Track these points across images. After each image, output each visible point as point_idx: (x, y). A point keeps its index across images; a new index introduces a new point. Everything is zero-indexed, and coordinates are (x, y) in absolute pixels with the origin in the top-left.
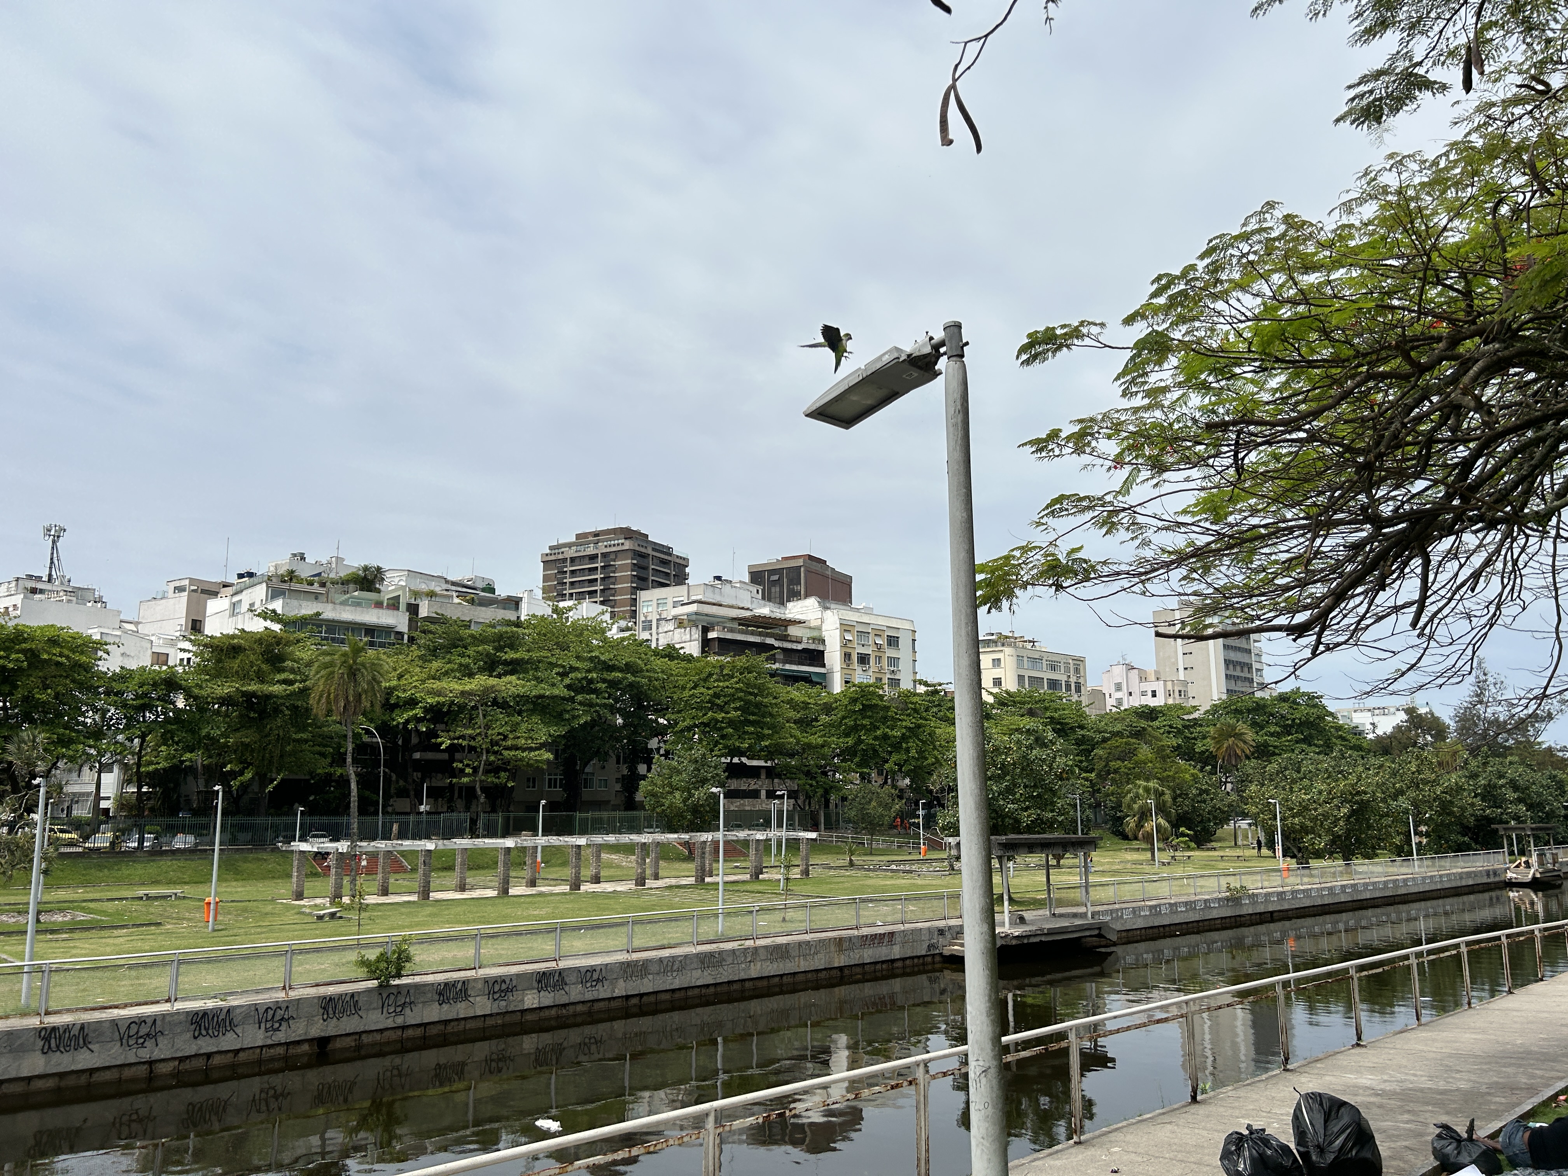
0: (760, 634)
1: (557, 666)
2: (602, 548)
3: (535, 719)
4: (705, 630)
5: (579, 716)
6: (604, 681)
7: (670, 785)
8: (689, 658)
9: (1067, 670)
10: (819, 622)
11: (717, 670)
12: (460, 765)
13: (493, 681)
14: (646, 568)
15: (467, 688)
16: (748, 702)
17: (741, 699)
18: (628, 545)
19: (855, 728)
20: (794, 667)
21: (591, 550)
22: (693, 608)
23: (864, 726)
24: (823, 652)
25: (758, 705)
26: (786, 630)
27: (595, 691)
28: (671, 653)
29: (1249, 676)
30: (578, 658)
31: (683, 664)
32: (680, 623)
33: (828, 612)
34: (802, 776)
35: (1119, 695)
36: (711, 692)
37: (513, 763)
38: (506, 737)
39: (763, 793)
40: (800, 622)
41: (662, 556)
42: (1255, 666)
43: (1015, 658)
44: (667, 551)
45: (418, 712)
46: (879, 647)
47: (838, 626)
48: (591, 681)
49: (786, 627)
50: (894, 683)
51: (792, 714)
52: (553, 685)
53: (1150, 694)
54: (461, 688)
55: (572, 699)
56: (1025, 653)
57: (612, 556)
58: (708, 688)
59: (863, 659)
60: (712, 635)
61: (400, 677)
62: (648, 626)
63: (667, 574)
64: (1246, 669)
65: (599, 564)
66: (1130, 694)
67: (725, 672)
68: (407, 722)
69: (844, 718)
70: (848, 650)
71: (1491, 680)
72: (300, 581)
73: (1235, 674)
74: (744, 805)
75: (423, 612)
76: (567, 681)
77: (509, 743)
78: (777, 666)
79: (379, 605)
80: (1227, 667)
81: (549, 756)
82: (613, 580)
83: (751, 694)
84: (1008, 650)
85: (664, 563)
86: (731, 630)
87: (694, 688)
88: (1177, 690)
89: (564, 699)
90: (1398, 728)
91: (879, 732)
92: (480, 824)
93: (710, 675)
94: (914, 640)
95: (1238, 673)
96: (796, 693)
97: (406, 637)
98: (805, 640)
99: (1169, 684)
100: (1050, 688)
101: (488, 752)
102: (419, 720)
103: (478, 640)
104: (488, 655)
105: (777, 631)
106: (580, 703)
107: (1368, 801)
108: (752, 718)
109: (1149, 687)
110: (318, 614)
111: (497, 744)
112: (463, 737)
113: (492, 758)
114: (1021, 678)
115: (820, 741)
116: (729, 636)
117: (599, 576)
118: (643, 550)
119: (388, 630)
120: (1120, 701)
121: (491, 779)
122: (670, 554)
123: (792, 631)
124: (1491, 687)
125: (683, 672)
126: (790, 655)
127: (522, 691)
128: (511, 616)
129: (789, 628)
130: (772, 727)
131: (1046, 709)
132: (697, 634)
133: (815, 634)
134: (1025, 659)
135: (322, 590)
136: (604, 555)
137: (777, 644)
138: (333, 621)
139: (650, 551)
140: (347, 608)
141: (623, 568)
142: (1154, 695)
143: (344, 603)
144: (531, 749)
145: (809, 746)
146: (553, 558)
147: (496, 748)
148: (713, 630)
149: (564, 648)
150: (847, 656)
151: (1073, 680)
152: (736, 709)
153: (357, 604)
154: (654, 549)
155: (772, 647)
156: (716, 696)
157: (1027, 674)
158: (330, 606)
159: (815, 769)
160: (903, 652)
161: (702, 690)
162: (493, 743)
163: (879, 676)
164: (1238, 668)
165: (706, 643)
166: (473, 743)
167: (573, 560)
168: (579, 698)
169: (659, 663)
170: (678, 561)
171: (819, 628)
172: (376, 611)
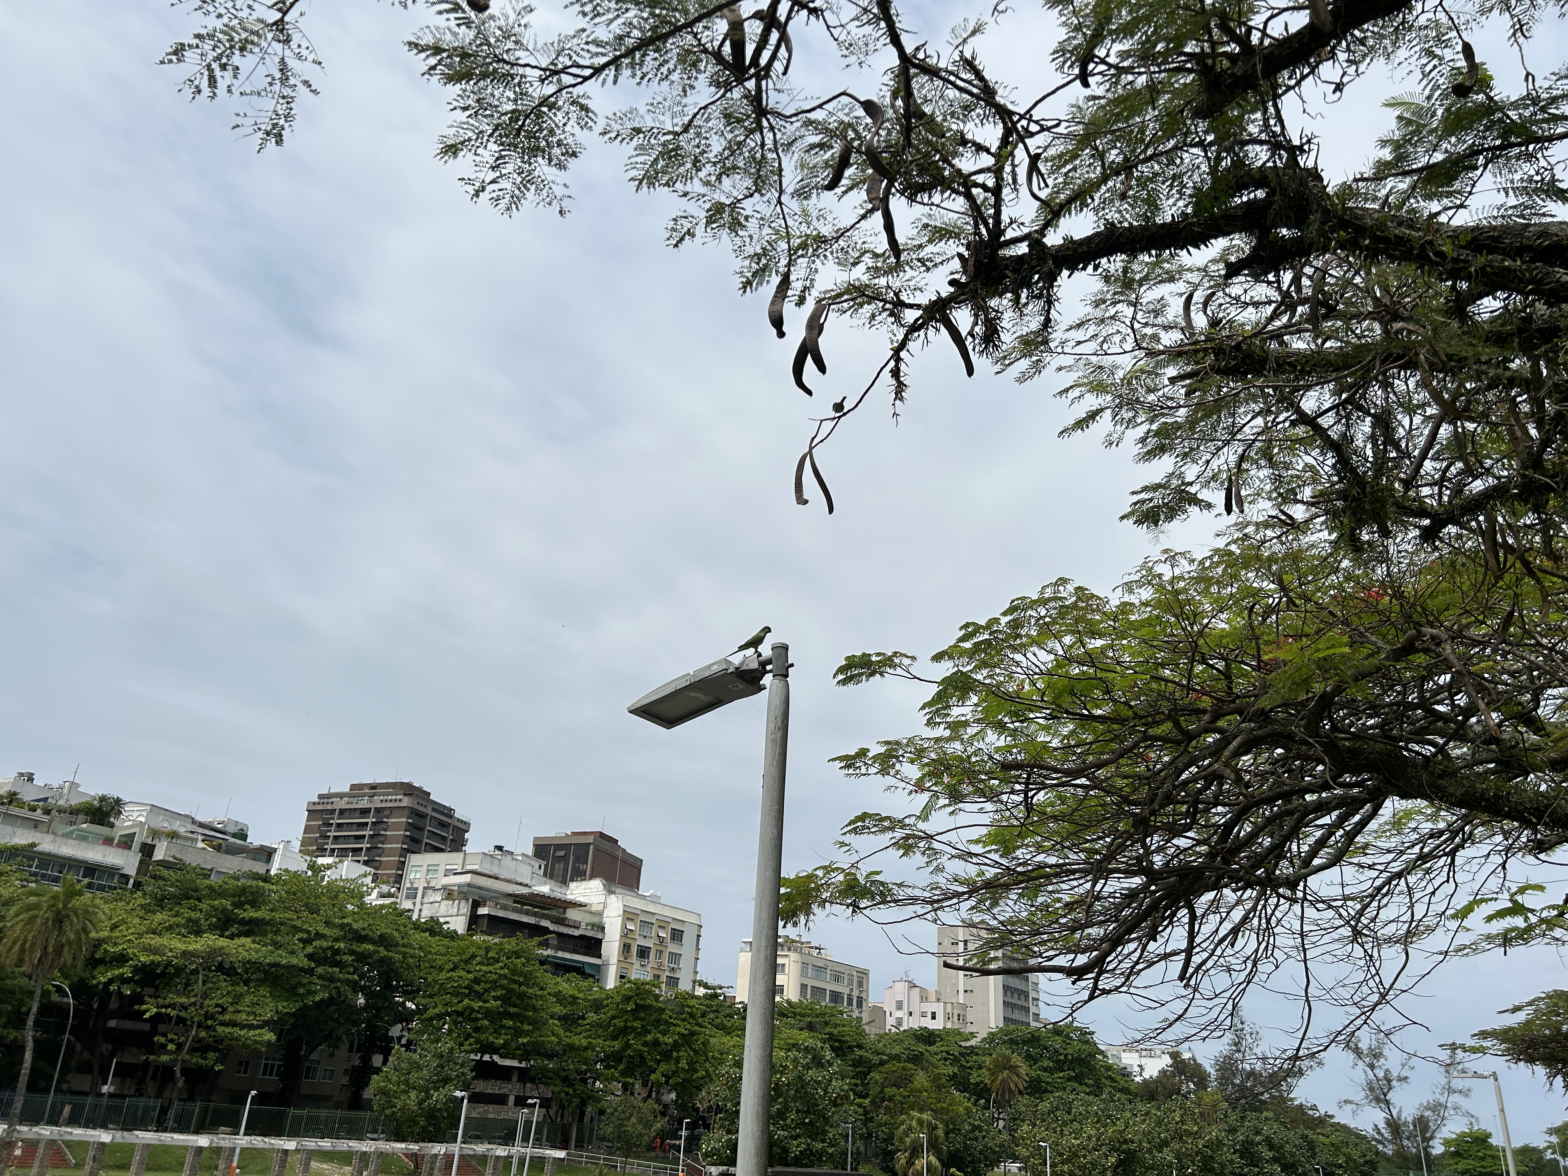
0: (535, 915)
1: (301, 930)
2: (377, 802)
3: (263, 991)
4: (476, 905)
5: (315, 992)
6: (352, 952)
7: (407, 1083)
8: (452, 935)
9: (851, 981)
10: (601, 907)
11: (482, 952)
12: (162, 1040)
13: (222, 942)
14: (421, 829)
15: (191, 948)
16: (510, 991)
17: (503, 987)
18: (406, 802)
19: (625, 1031)
20: (568, 956)
21: (364, 803)
22: (467, 878)
23: (634, 1029)
24: (600, 941)
25: (522, 996)
26: (564, 913)
27: (340, 964)
28: (433, 927)
29: (1025, 1004)
30: (327, 923)
31: (446, 941)
32: (449, 894)
33: (613, 896)
34: (558, 1082)
35: (899, 1014)
36: (471, 976)
37: (226, 1042)
38: (224, 1010)
39: (512, 1099)
40: (581, 905)
41: (442, 818)
42: (1032, 994)
43: (800, 965)
44: (448, 812)
45: (126, 971)
46: (661, 940)
47: (621, 913)
48: (337, 952)
49: (565, 909)
50: (673, 982)
51: (558, 1009)
52: (293, 952)
53: (929, 1015)
54: (183, 947)
55: (311, 971)
56: (810, 960)
57: (387, 813)
58: (469, 972)
59: (643, 953)
60: (483, 911)
61: (114, 927)
62: (412, 895)
63: (444, 838)
64: (1023, 997)
65: (370, 820)
66: (911, 1014)
67: (491, 954)
68: (111, 981)
69: (614, 1017)
70: (629, 941)
71: (1247, 1028)
72: (21, 804)
73: (1013, 1001)
74: (487, 1112)
75: (159, 855)
76: (309, 949)
77: (227, 1017)
78: (549, 952)
79: (108, 841)
80: (1005, 995)
81: (271, 1036)
82: (382, 839)
83: (515, 982)
84: (793, 956)
85: (443, 825)
86: (505, 908)
87: (453, 970)
88: (956, 1013)
89: (302, 970)
90: (1163, 1072)
91: (649, 1037)
92: (171, 1114)
93: (474, 956)
94: (699, 936)
95: (1015, 1001)
96: (566, 985)
97: (131, 881)
98: (583, 925)
99: (949, 1006)
100: (831, 1001)
101: (199, 1026)
102: (123, 980)
103: (215, 892)
104: (224, 910)
105: (554, 913)
106: (320, 977)
107: (1135, 1151)
108: (512, 1010)
109: (929, 1008)
110: (33, 845)
111: (212, 1017)
112: (172, 1006)
113: (203, 1034)
114: (804, 987)
115: (584, 1042)
116: (501, 914)
117: (367, 833)
118: (422, 809)
119: (111, 871)
120: (900, 1021)
121: (196, 1060)
122: (451, 817)
123: (572, 914)
124: (1248, 1037)
125: (443, 950)
126: (566, 941)
127: (254, 956)
128: (259, 868)
129: (568, 910)
130: (533, 1022)
131: (826, 1024)
132: (465, 908)
133: (595, 920)
134: (810, 967)
135: (45, 818)
136: (378, 810)
137: (552, 927)
138: (49, 854)
139: (429, 811)
140: (70, 841)
141: (396, 827)
142: (934, 1018)
143: (67, 836)
144: (251, 1027)
145: (571, 1047)
146: (320, 807)
147: (209, 1022)
148: (485, 906)
149: (313, 910)
150: (626, 948)
151: (855, 993)
152: (496, 998)
153: (83, 838)
154: (434, 810)
155: (546, 931)
156: (476, 981)
157: (811, 983)
158: (50, 837)
159: (574, 1075)
160: (686, 949)
161: (462, 973)
162: (208, 1016)
163: (657, 972)
164: (1016, 995)
165: (474, 920)
166: (183, 1014)
167: (342, 812)
168: (320, 970)
169: (418, 938)
170: (458, 824)
171: (600, 914)
172: (103, 848)
